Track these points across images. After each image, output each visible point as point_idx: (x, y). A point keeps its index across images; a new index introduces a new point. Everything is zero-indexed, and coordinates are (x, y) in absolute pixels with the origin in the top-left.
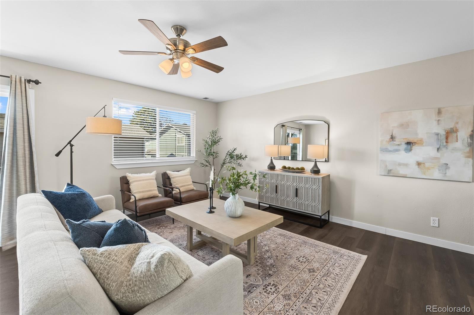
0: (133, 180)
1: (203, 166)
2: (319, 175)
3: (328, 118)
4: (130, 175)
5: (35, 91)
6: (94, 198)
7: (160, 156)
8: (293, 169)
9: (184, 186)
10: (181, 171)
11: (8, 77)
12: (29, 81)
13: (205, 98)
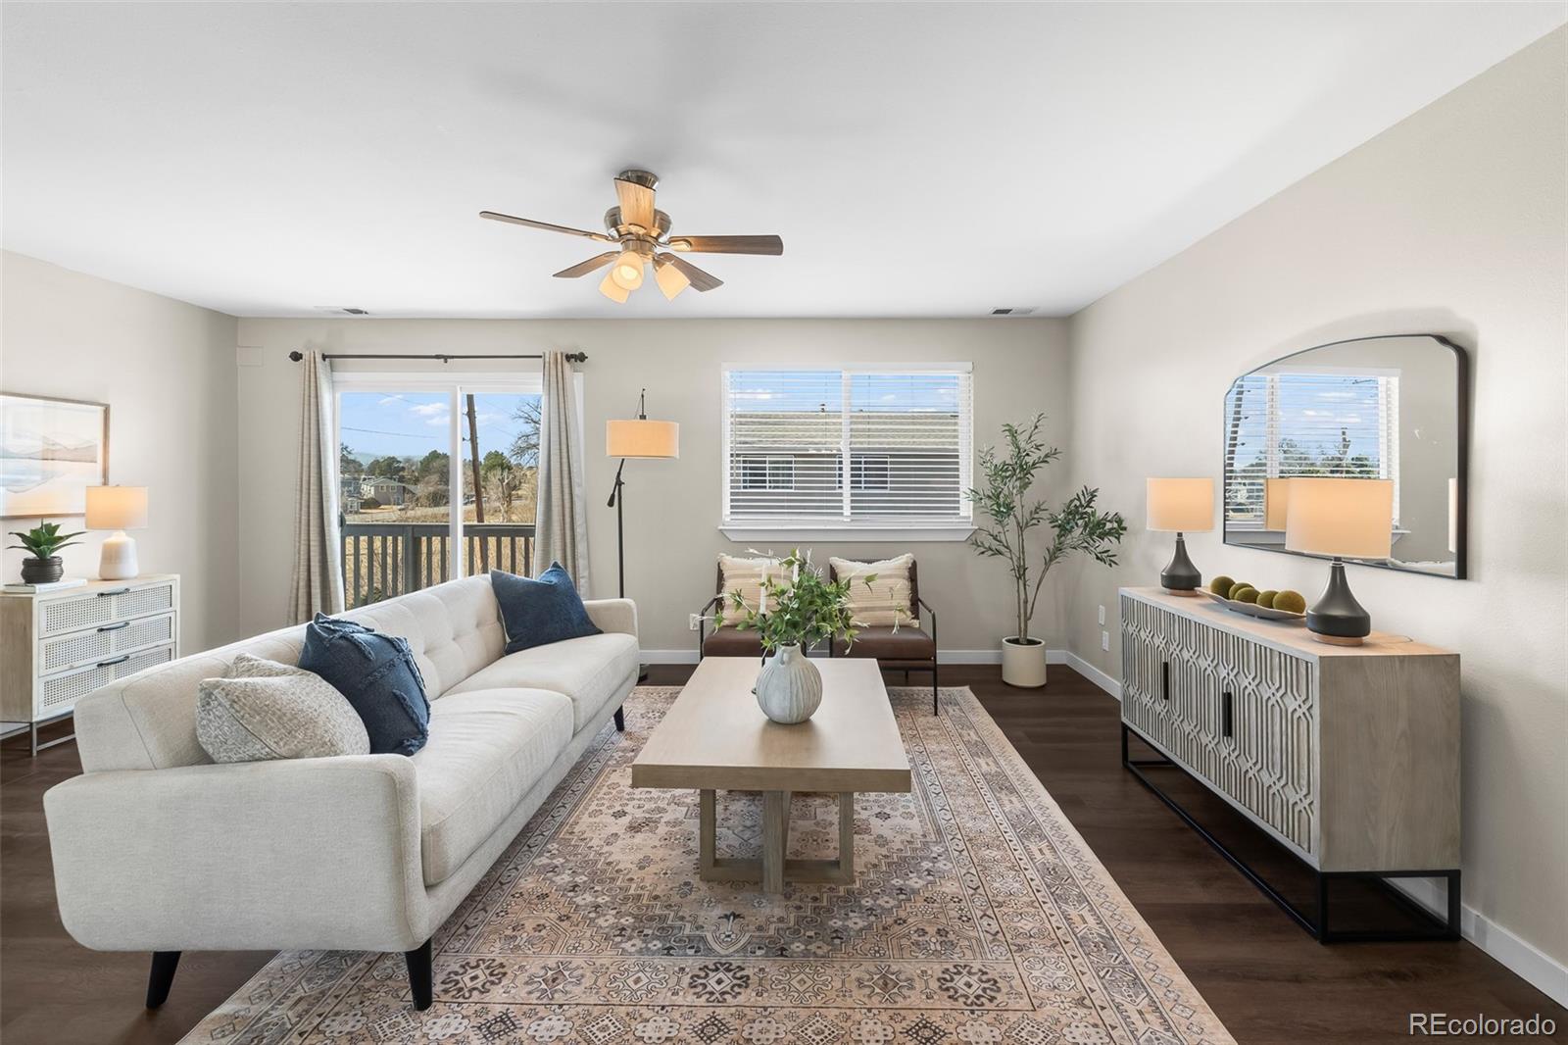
0: (732, 572)
1: (983, 553)
2: (1361, 645)
3: (1469, 315)
4: (729, 558)
5: (584, 375)
6: (584, 602)
7: (852, 513)
8: (1251, 595)
9: (872, 609)
10: (878, 561)
11: (540, 357)
12: (569, 358)
13: (998, 312)
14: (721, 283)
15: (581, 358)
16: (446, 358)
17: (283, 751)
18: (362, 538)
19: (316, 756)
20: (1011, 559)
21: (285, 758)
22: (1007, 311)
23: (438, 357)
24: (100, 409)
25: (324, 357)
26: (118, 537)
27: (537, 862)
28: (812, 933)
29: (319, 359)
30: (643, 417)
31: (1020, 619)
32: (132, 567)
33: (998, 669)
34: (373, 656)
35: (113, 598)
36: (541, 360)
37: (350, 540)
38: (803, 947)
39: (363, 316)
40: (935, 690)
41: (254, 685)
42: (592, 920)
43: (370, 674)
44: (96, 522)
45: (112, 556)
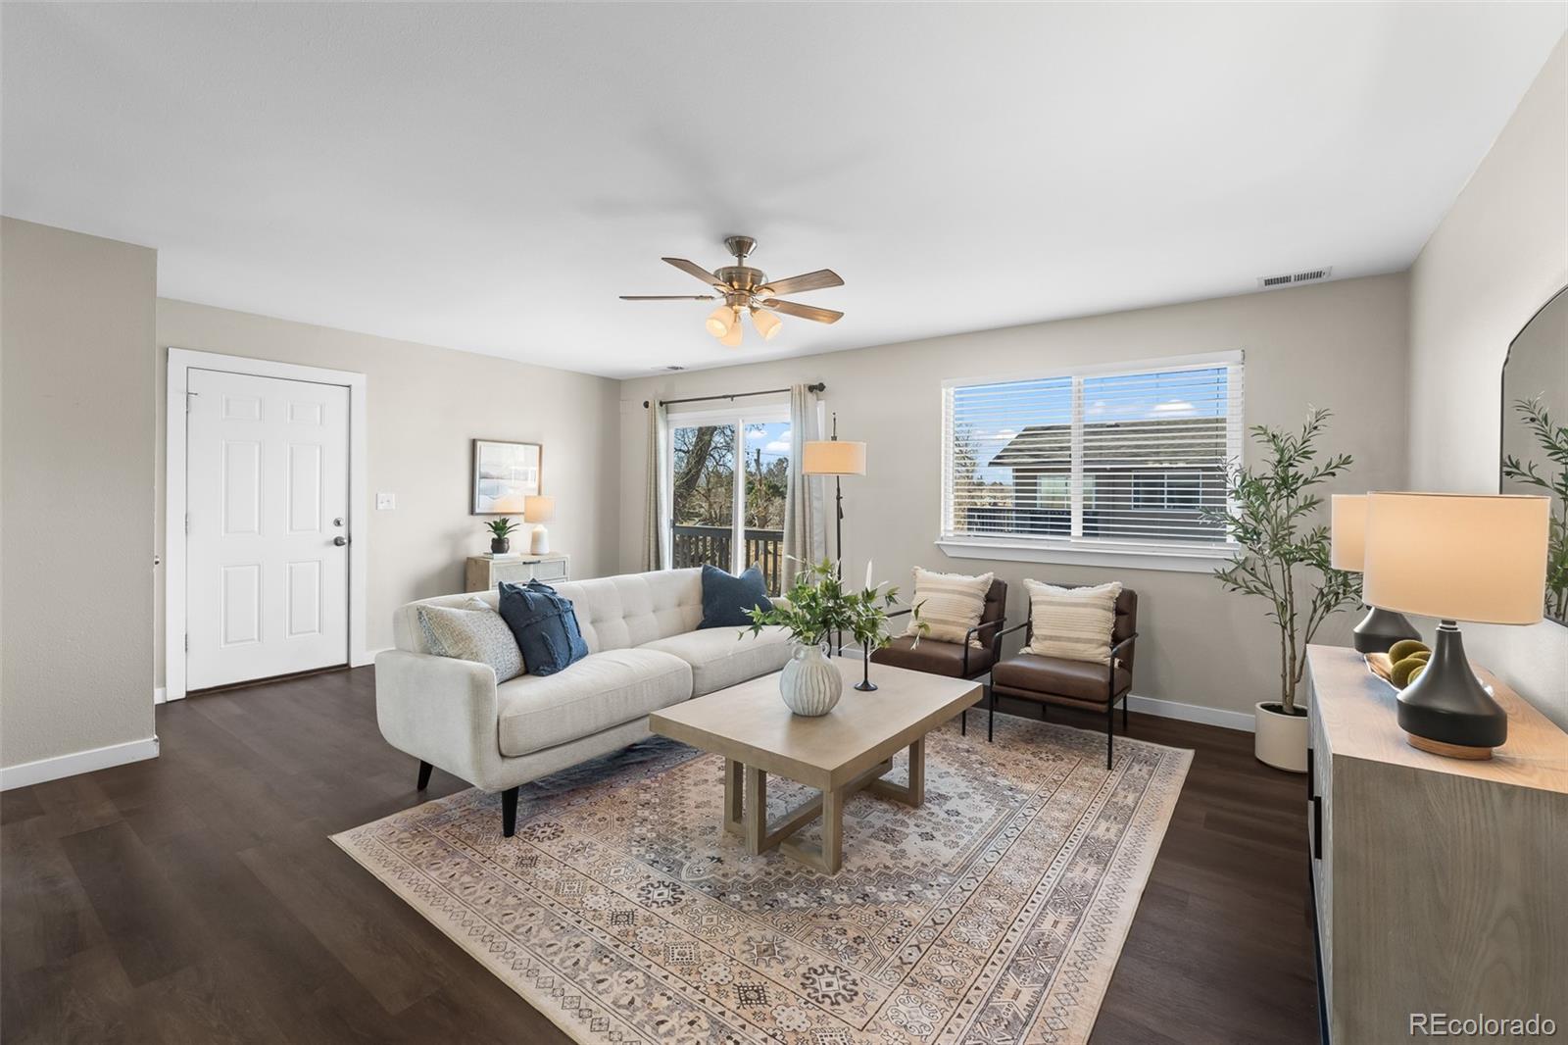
0: (922, 586)
1: (1234, 590)
4: (923, 571)
10: (1080, 587)
11: (789, 390)
12: (811, 389)
13: (1269, 282)
14: (843, 314)
15: (821, 387)
16: (732, 397)
17: (450, 653)
18: (760, 542)
19: (467, 659)
20: (1275, 600)
21: (451, 657)
22: (1319, 275)
23: (724, 397)
24: (537, 448)
25: (661, 404)
26: (540, 528)
27: (642, 782)
28: (755, 894)
29: (657, 405)
30: (834, 438)
31: (1285, 680)
32: (546, 548)
33: (1249, 738)
34: (533, 608)
35: (532, 565)
36: (789, 393)
37: (753, 543)
38: (738, 899)
39: (680, 371)
40: (1110, 739)
41: (443, 611)
42: (634, 826)
43: (529, 619)
44: (531, 518)
45: (536, 539)
